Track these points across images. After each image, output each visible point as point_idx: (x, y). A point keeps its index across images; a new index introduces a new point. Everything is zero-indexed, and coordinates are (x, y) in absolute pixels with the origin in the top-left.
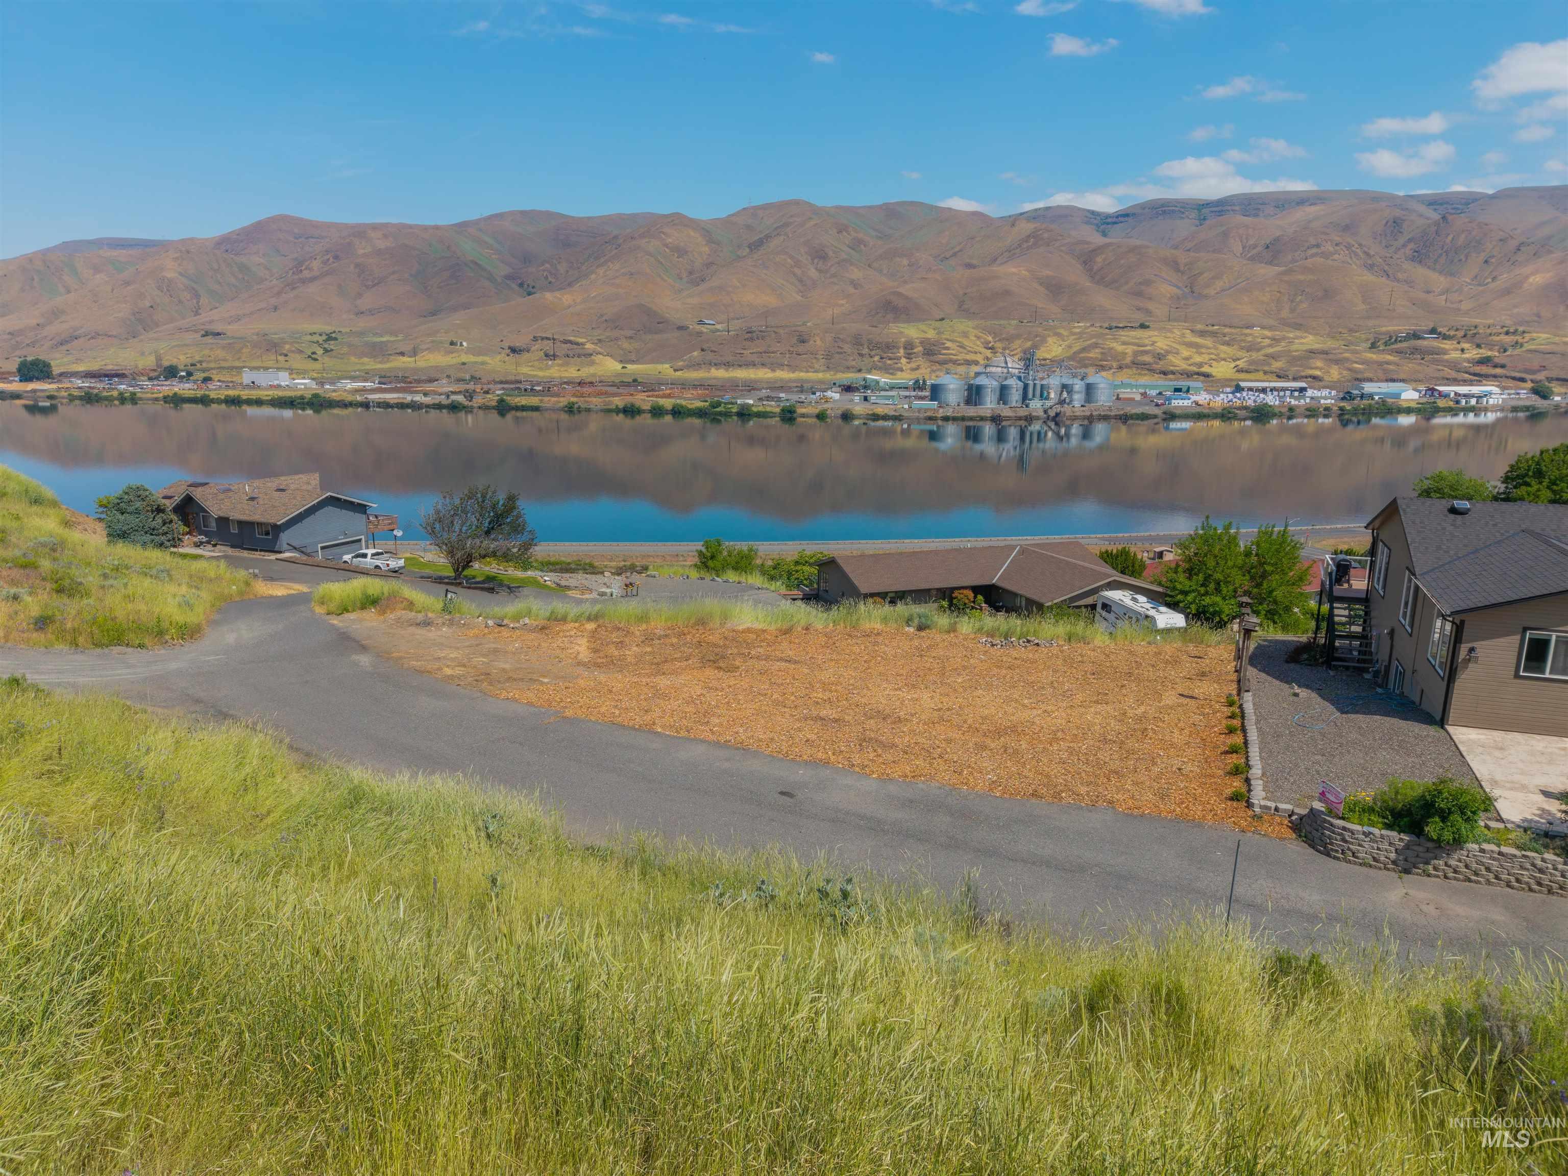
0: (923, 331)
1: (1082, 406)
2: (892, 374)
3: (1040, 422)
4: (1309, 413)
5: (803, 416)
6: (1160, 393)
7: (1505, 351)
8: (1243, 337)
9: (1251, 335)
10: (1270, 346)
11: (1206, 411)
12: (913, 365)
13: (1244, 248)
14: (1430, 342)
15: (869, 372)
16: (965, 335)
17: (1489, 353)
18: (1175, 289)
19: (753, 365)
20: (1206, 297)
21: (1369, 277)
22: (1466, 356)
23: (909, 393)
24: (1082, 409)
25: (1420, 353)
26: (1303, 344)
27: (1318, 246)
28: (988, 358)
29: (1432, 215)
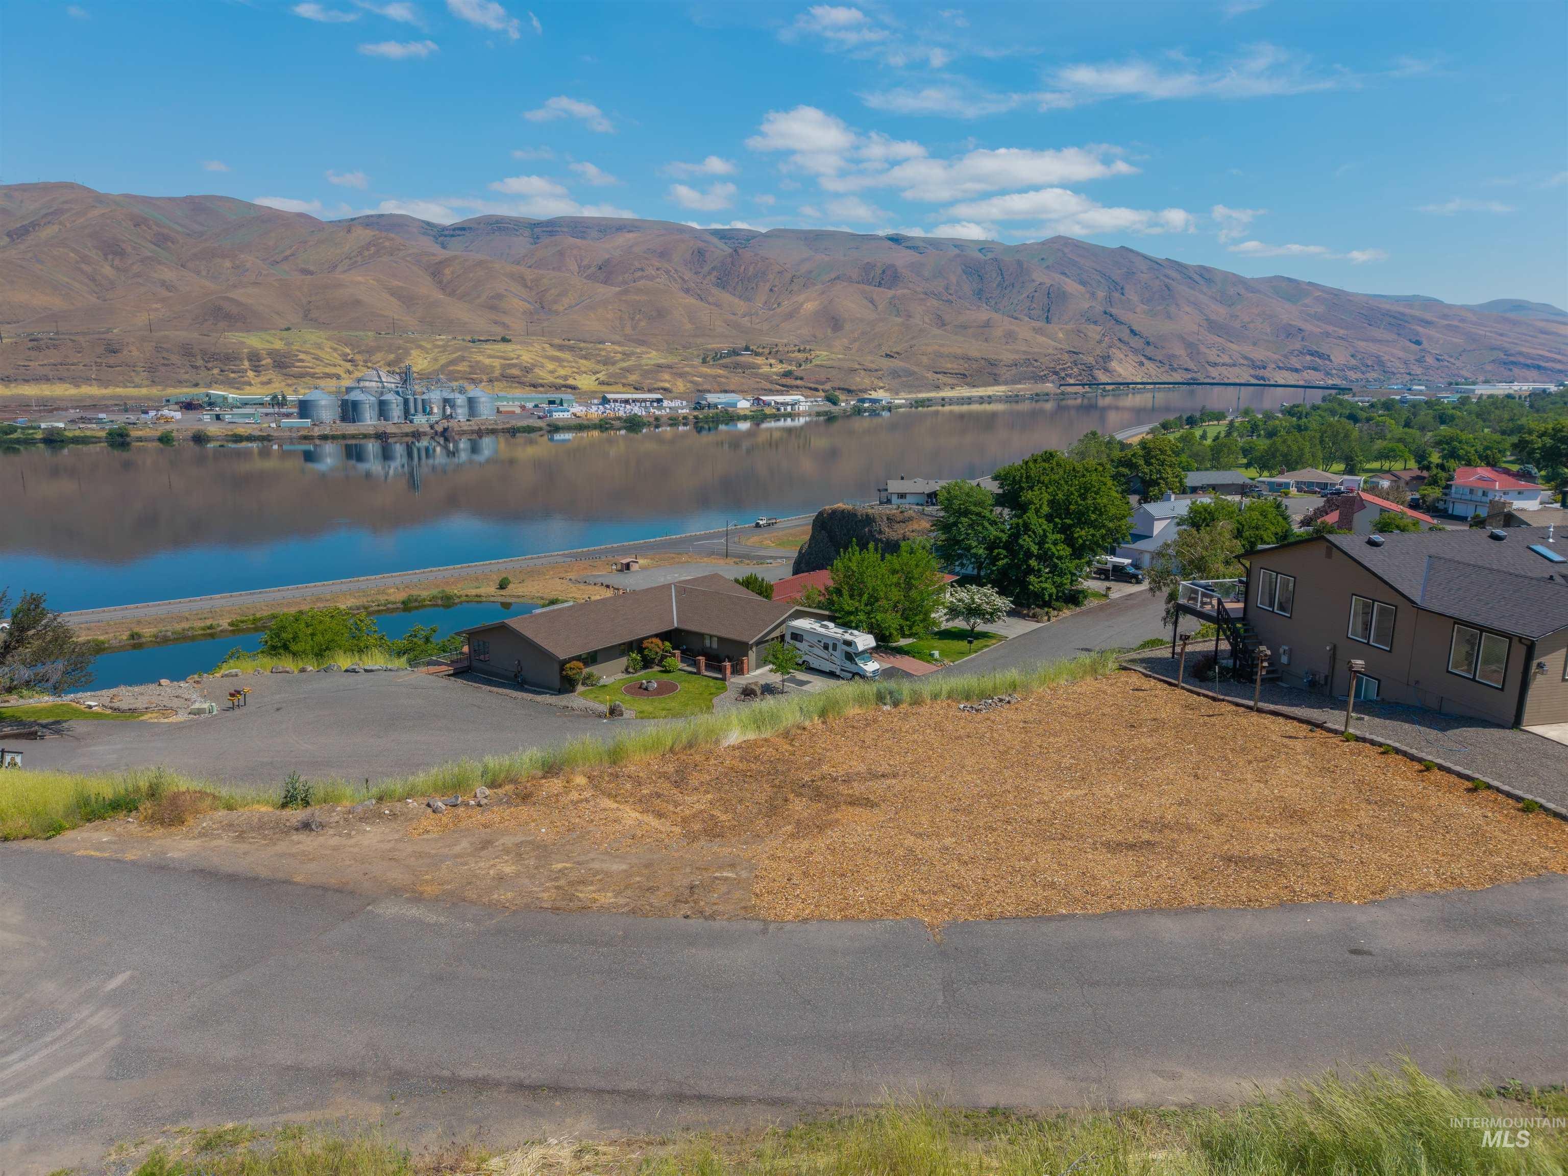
0: (268, 341)
1: (468, 420)
2: (238, 388)
3: (427, 438)
4: (671, 422)
5: (140, 439)
6: (536, 406)
7: (800, 366)
8: (597, 352)
9: (604, 349)
10: (623, 360)
11: (585, 422)
12: (264, 379)
13: (579, 267)
14: (746, 358)
15: (209, 386)
16: (319, 347)
17: (790, 368)
18: (528, 306)
19: (47, 379)
20: (557, 313)
21: (691, 300)
22: (774, 370)
23: (271, 410)
24: (468, 423)
25: (741, 368)
26: (649, 358)
27: (642, 270)
28: (349, 372)
29: (726, 248)
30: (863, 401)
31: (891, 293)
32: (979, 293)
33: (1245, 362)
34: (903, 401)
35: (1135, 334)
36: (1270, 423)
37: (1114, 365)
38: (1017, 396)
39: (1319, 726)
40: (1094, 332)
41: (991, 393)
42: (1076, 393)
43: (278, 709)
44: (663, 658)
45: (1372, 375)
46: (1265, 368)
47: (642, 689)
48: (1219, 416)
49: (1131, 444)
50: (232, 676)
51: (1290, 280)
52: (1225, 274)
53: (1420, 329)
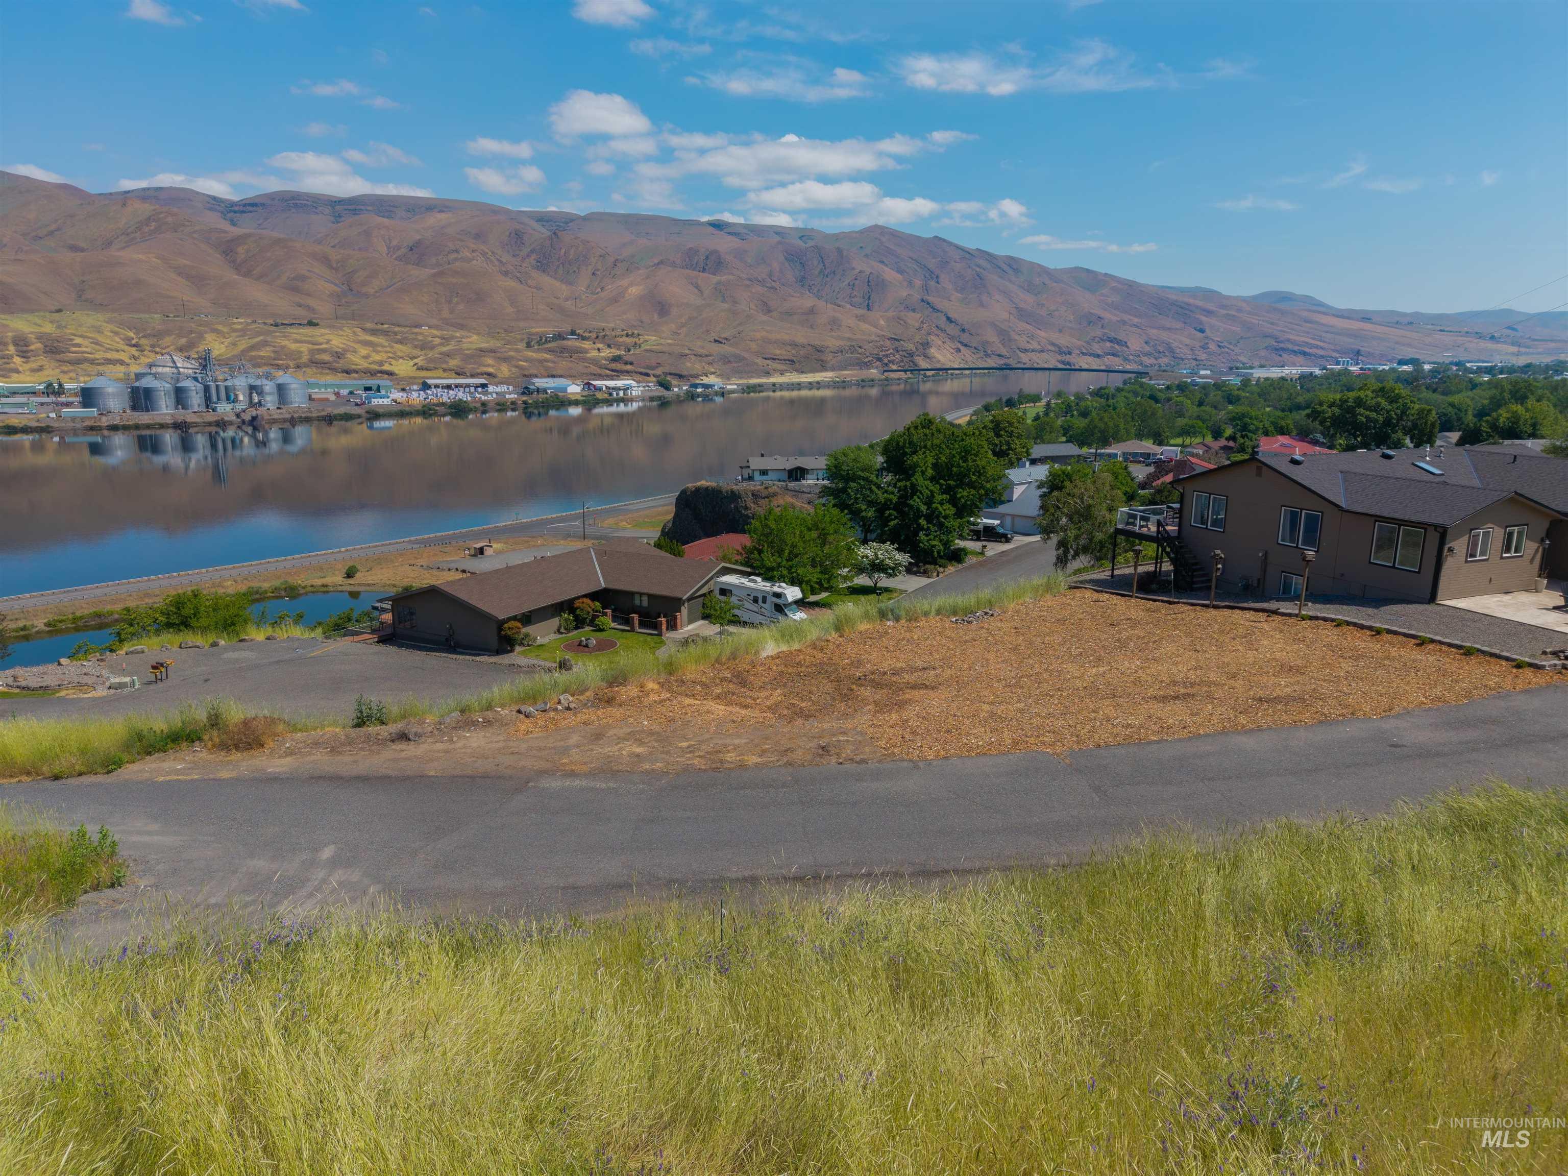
0: (35, 324)
1: (278, 408)
3: (233, 427)
4: (499, 407)
6: (351, 393)
7: (629, 350)
8: (413, 336)
9: (421, 334)
10: (442, 344)
11: (407, 409)
12: (34, 365)
13: (388, 248)
14: (572, 342)
16: (98, 330)
17: (618, 353)
18: (335, 288)
20: (366, 295)
21: (510, 283)
22: (602, 354)
23: (45, 399)
24: (279, 411)
25: (568, 352)
26: (470, 343)
27: (457, 251)
28: (135, 357)
29: (543, 230)
30: (696, 386)
31: (715, 279)
32: (802, 280)
33: (1053, 348)
34: (735, 387)
35: (951, 322)
36: (1083, 404)
37: (933, 351)
38: (844, 382)
39: (1275, 612)
40: (913, 319)
41: (819, 379)
42: (899, 379)
43: (206, 681)
44: (595, 617)
45: (1164, 361)
46: (1070, 353)
47: (582, 647)
48: (1036, 399)
49: (960, 425)
50: (138, 653)
51: (1088, 271)
52: (1032, 265)
53: (1204, 318)
